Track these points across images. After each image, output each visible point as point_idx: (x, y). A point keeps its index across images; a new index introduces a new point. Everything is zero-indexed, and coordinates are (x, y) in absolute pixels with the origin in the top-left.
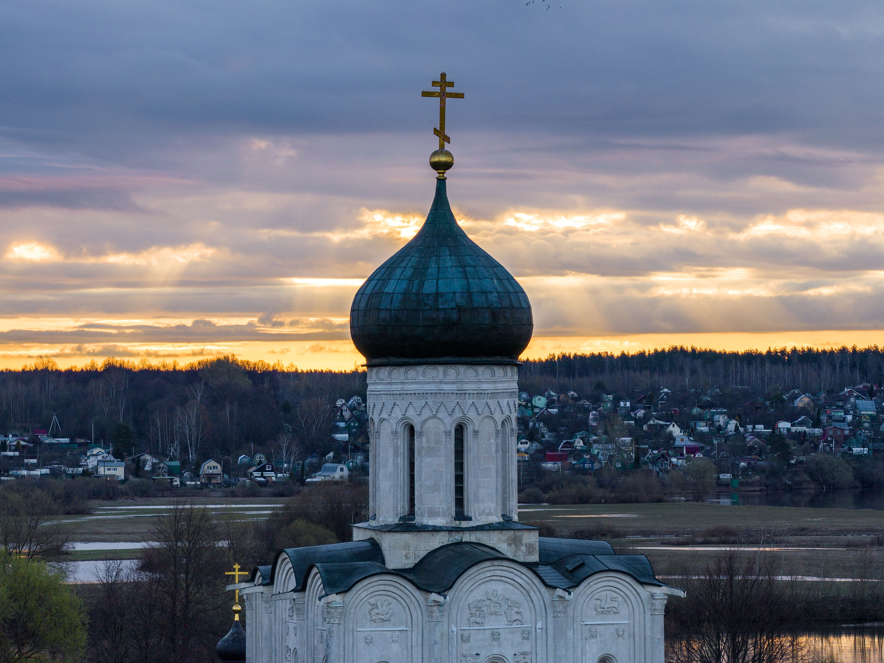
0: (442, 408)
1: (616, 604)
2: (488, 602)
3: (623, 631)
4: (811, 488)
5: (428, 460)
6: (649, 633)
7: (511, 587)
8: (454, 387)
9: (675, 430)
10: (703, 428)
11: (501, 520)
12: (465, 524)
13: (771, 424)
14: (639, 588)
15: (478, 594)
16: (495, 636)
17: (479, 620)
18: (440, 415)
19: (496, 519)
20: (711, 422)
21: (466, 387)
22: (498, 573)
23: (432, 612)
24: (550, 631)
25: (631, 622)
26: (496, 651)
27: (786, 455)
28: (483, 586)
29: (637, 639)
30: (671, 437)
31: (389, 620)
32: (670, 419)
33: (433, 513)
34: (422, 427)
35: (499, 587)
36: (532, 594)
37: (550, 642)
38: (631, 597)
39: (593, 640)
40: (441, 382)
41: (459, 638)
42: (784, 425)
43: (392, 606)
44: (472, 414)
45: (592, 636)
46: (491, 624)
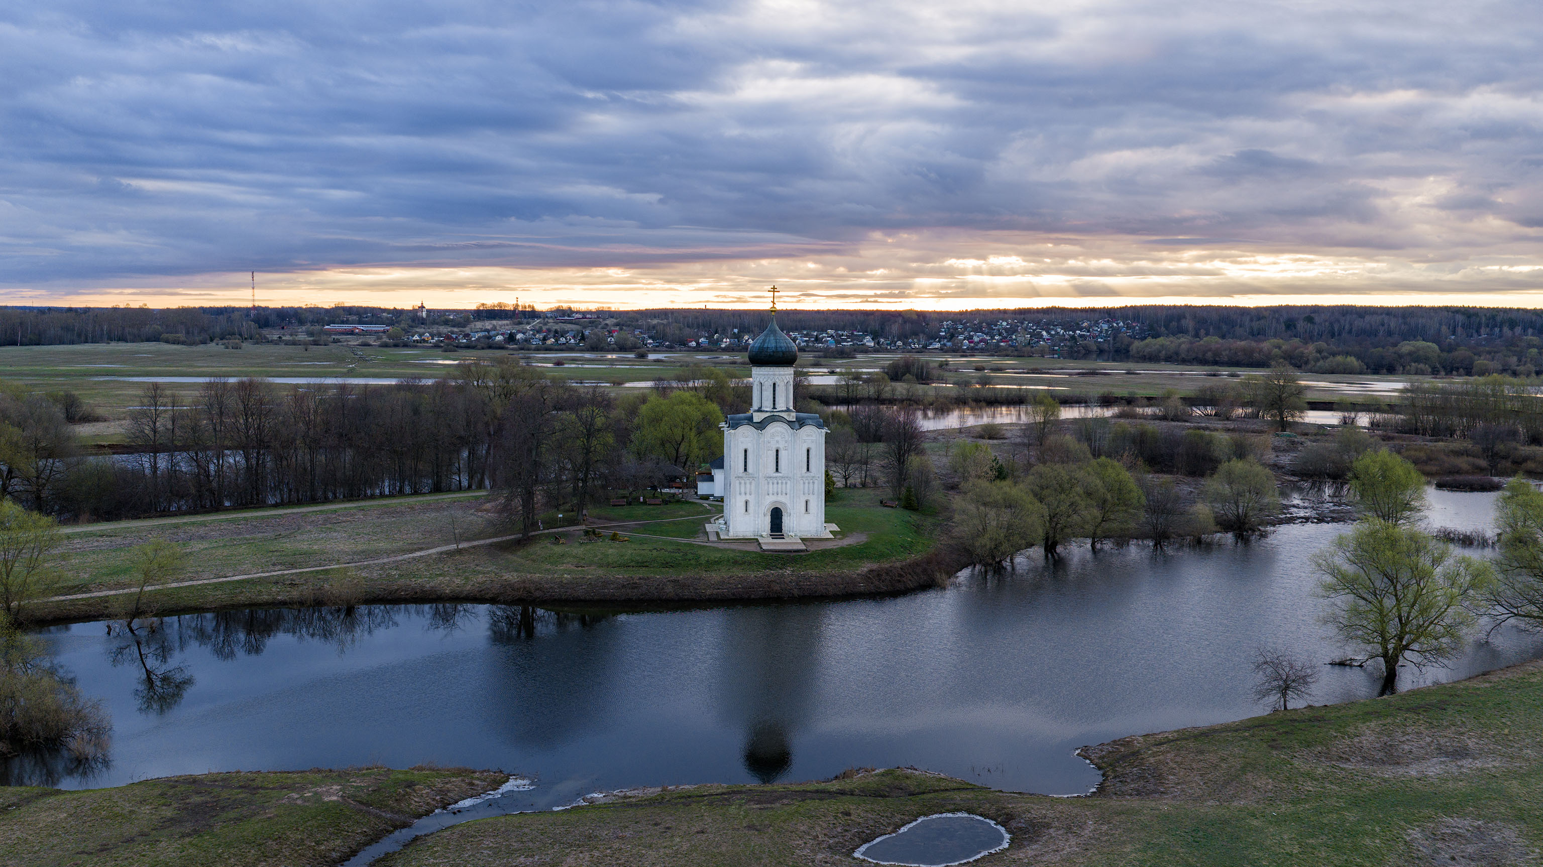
2: (776, 433)
3: (814, 441)
4: (1083, 352)
5: (766, 393)
7: (783, 429)
9: (1044, 333)
10: (1053, 332)
12: (775, 410)
13: (1074, 332)
14: (818, 430)
16: (777, 442)
17: (773, 437)
19: (785, 409)
20: (1056, 331)
22: (779, 425)
24: (793, 441)
25: (815, 438)
26: (778, 446)
27: (1076, 342)
28: (774, 428)
30: (1042, 335)
32: (1043, 329)
33: (766, 407)
35: (779, 429)
36: (788, 431)
38: (816, 432)
40: (769, 371)
41: (765, 442)
42: (1078, 332)
44: (777, 380)
45: (805, 442)
46: (776, 438)
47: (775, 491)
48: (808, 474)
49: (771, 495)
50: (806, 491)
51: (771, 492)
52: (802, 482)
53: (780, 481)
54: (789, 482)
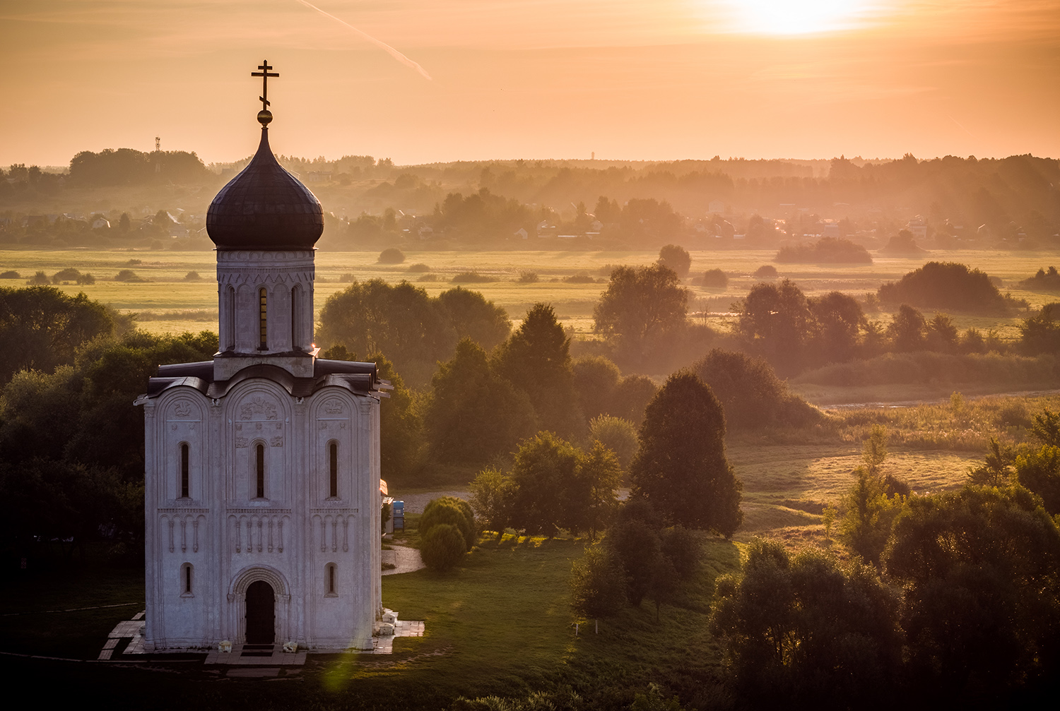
0: (249, 278)
1: (339, 408)
2: (253, 405)
3: (345, 424)
5: (242, 311)
6: (360, 426)
7: (270, 396)
8: (256, 265)
11: (292, 350)
12: (263, 353)
14: (354, 397)
15: (247, 400)
16: (259, 426)
17: (248, 416)
18: (247, 283)
19: (286, 349)
21: (264, 265)
22: (260, 386)
23: (213, 411)
24: (294, 424)
25: (350, 419)
26: (259, 436)
28: (250, 395)
29: (353, 430)
31: (188, 415)
33: (244, 346)
34: (238, 290)
35: (262, 395)
36: (283, 400)
37: (294, 431)
38: (350, 403)
39: (324, 430)
40: (248, 262)
41: (234, 427)
43: (190, 406)
44: (268, 282)
45: (323, 428)
46: (256, 419)
47: (255, 541)
48: (333, 502)
49: (244, 553)
50: (329, 543)
51: (244, 544)
52: (317, 521)
53: (265, 520)
54: (286, 521)
